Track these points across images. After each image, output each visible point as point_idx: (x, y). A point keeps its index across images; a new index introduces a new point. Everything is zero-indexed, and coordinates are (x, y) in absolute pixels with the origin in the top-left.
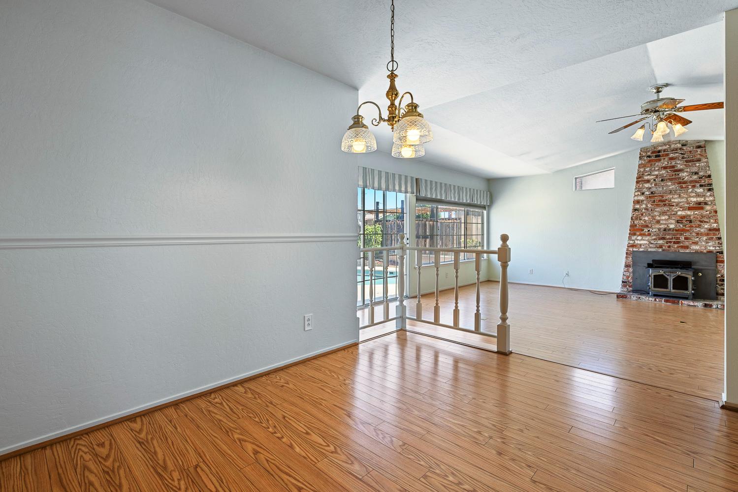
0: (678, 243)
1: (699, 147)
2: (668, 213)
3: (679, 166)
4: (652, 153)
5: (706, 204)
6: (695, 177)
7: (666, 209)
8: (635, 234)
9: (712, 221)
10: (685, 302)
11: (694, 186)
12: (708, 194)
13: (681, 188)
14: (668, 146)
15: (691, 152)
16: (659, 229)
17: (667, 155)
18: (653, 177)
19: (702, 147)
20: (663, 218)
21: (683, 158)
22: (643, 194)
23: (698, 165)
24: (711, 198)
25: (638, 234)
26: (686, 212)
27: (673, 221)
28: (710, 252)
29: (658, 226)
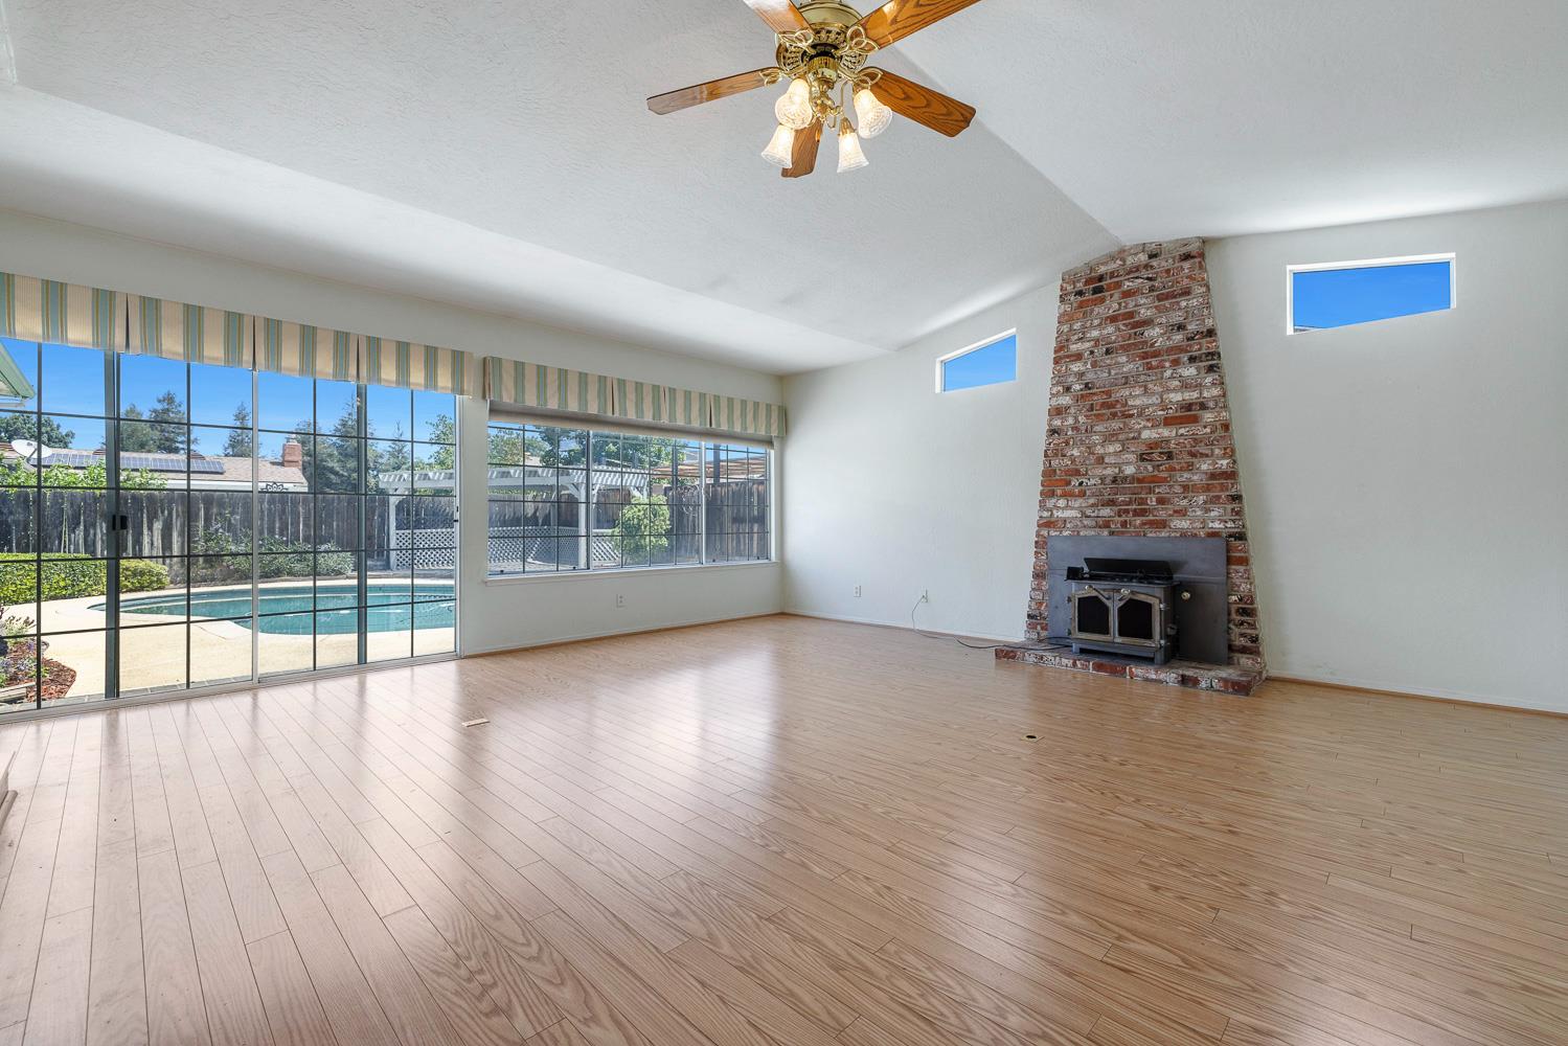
0: (1143, 512)
1: (1187, 257)
2: (1121, 437)
3: (1142, 312)
4: (1086, 283)
5: (1203, 406)
6: (1178, 337)
7: (1116, 425)
8: (1052, 494)
9: (1217, 451)
10: (1139, 671)
11: (1176, 363)
12: (1209, 380)
13: (1149, 369)
14: (1119, 262)
15: (1168, 271)
16: (1103, 479)
17: (1118, 285)
18: (1088, 345)
19: (1193, 257)
20: (1111, 449)
21: (1152, 289)
22: (1068, 389)
23: (1183, 304)
24: (1216, 392)
25: (1059, 492)
26: (1160, 430)
27: (1132, 457)
28: (1214, 534)
29: (1099, 471)
